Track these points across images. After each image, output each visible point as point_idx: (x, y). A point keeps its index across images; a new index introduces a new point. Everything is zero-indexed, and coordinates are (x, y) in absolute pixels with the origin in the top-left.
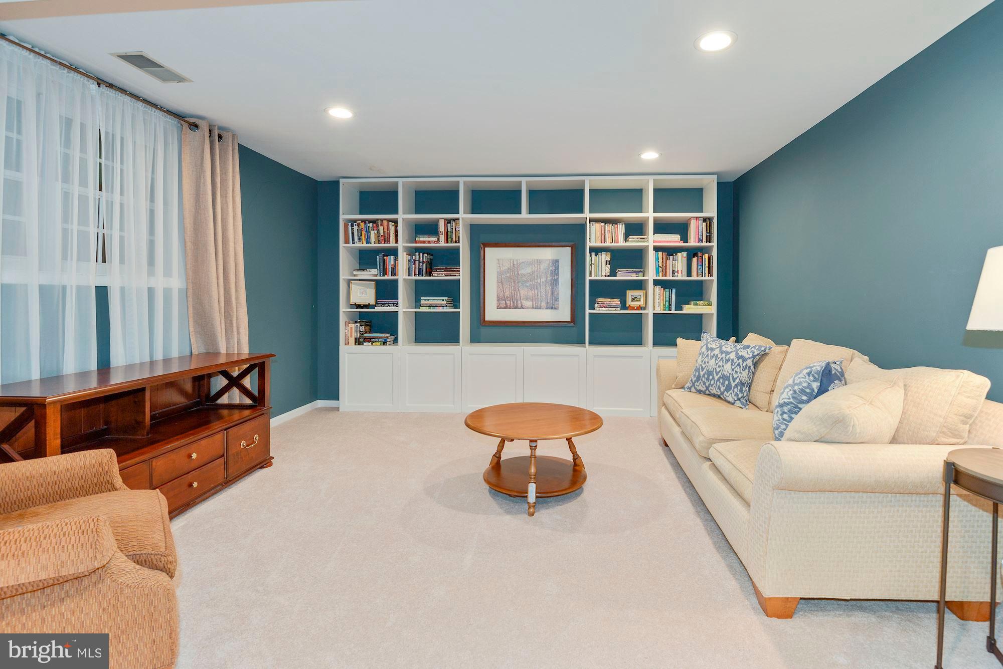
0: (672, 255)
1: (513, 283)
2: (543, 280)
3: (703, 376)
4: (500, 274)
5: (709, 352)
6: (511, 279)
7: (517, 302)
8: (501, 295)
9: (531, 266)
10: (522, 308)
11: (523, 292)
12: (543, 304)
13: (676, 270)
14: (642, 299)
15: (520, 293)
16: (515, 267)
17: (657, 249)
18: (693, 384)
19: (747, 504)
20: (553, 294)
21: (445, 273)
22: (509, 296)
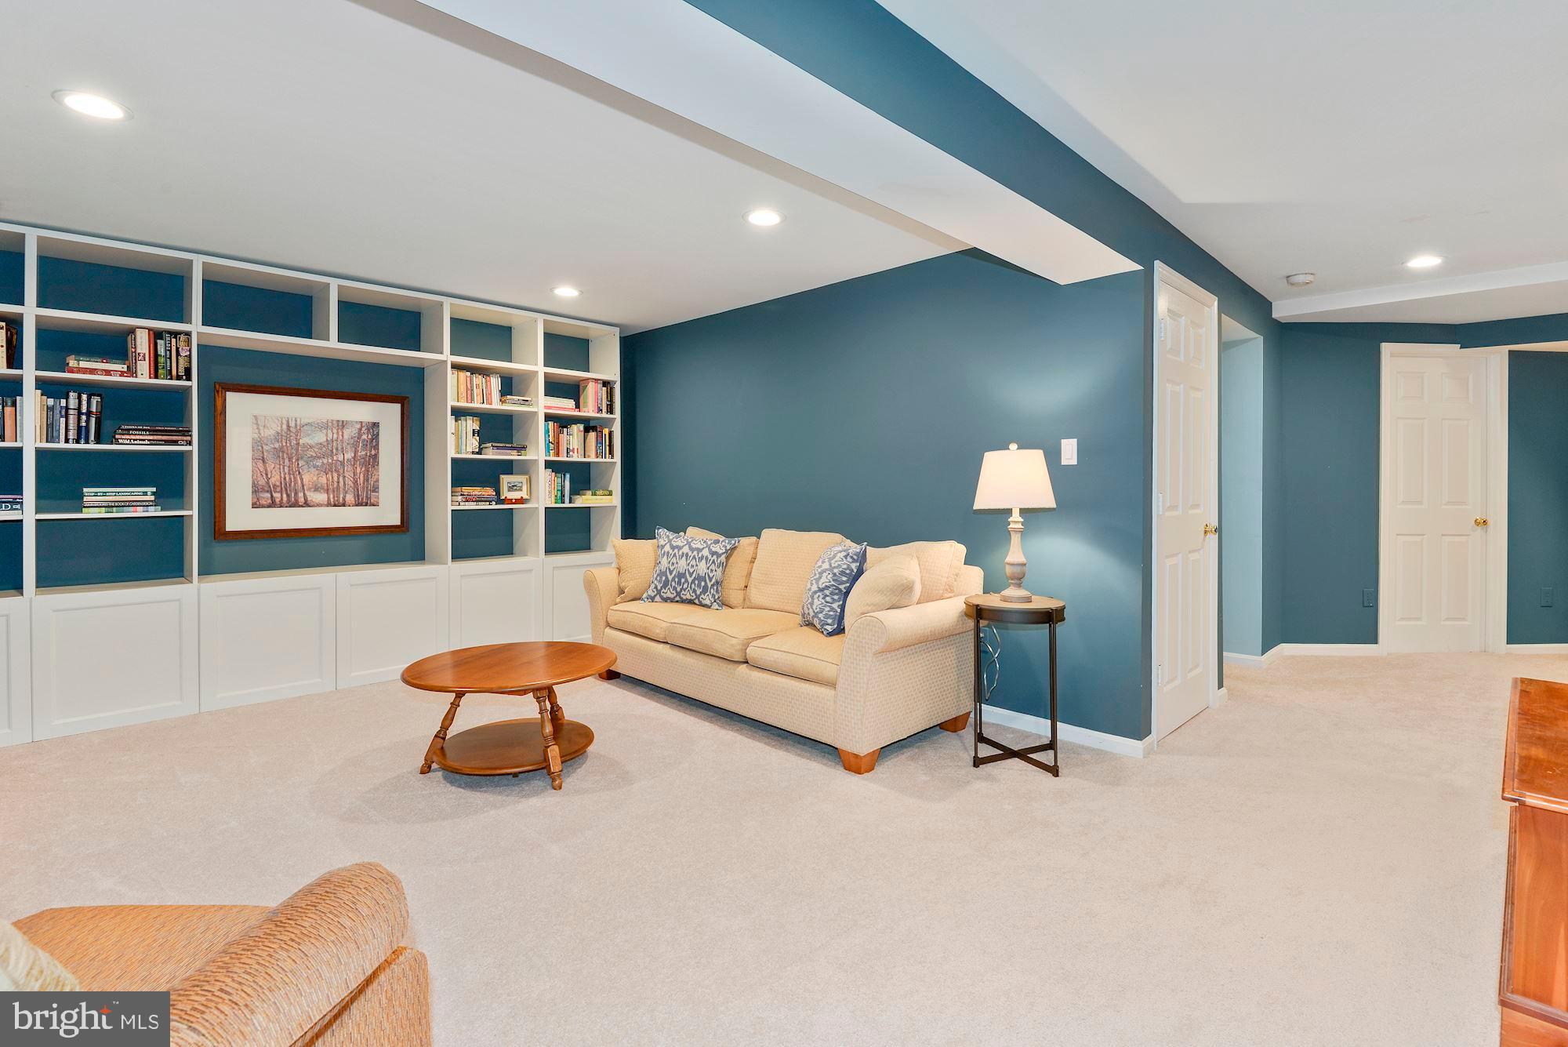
0: (566, 427)
1: (287, 461)
2: (349, 455)
3: (672, 581)
4: (258, 445)
5: (676, 550)
6: (283, 452)
7: (296, 494)
8: (262, 482)
9: (325, 431)
10: (307, 504)
11: (309, 477)
12: (350, 498)
13: (571, 448)
14: (525, 488)
15: (302, 479)
16: (291, 431)
17: (548, 418)
18: (659, 592)
19: (831, 684)
20: (368, 480)
21: (151, 438)
22: (278, 484)
